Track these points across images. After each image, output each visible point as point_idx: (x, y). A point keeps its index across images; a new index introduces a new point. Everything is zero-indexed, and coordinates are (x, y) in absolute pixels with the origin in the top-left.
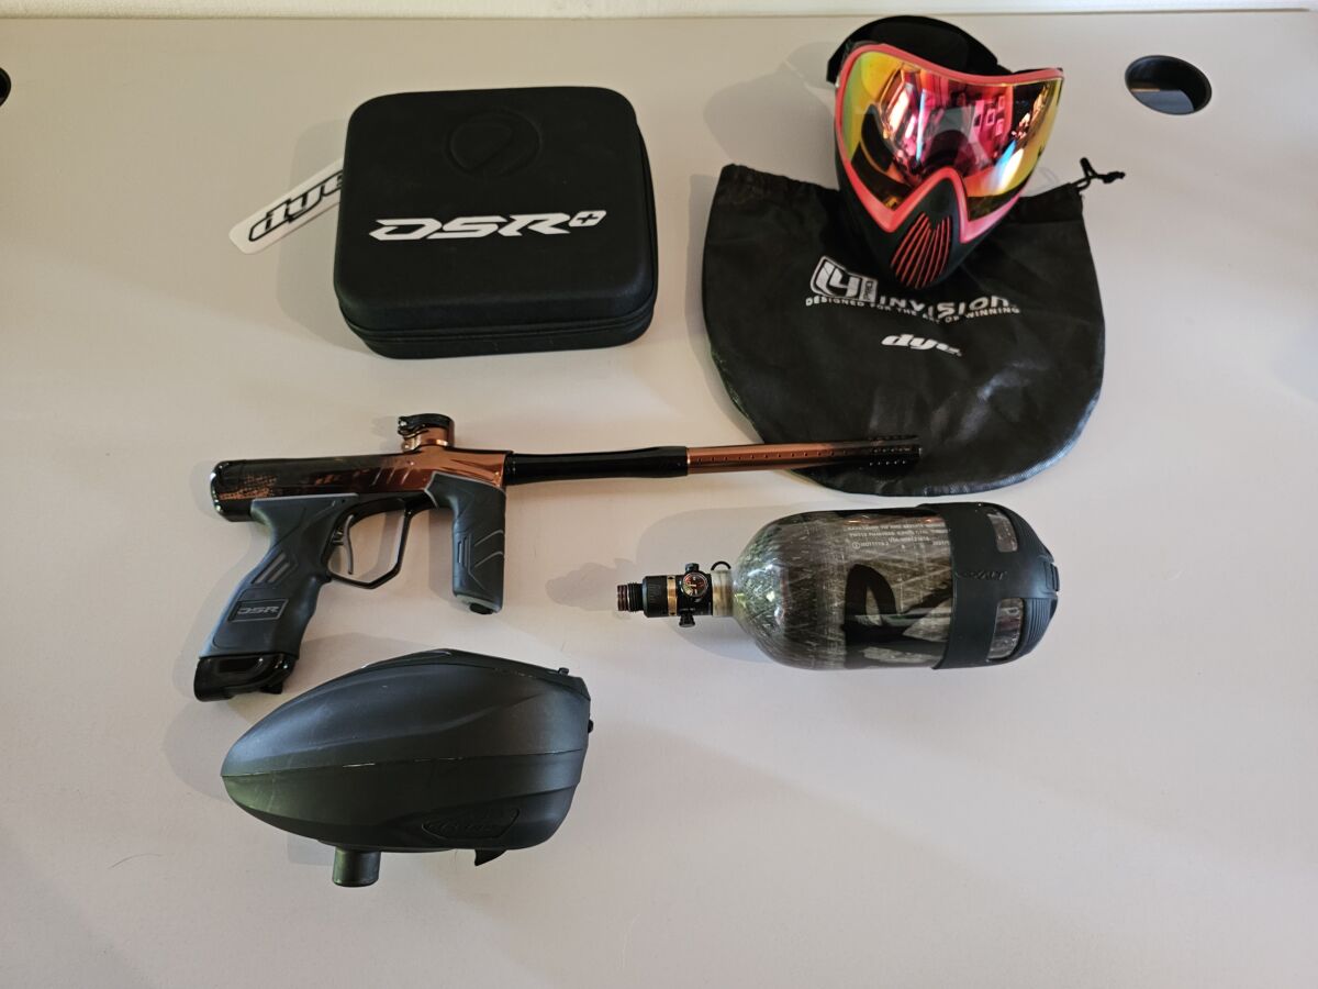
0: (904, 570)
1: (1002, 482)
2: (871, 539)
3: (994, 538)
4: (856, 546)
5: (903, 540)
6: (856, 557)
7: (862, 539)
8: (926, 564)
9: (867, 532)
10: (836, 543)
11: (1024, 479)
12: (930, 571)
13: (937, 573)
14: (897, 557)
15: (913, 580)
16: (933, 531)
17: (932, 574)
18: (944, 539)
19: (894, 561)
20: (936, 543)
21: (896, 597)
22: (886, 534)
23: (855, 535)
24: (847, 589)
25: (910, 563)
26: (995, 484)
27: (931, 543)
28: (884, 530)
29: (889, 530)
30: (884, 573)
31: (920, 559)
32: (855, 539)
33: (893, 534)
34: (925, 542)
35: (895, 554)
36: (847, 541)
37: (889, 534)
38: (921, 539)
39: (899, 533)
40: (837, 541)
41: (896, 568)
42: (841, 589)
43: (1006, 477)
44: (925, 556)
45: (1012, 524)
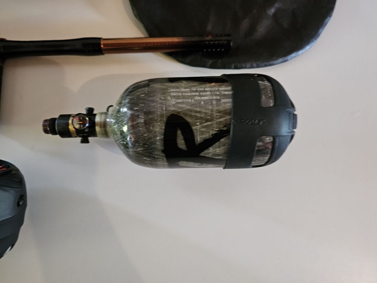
0: (201, 118)
1: (274, 62)
2: (184, 97)
3: (260, 98)
4: (173, 102)
5: (203, 98)
6: (173, 109)
7: (178, 97)
8: (215, 114)
9: (182, 92)
10: (161, 99)
11: (286, 61)
12: (217, 119)
13: (221, 120)
14: (198, 109)
15: (206, 124)
16: (223, 93)
17: (219, 120)
18: (229, 98)
19: (196, 112)
20: (223, 101)
21: (195, 134)
22: (193, 94)
23: (175, 94)
24: (165, 130)
25: (205, 113)
26: (271, 63)
27: (220, 100)
28: (193, 91)
29: (196, 91)
30: (189, 119)
31: (212, 111)
32: (174, 96)
33: (198, 94)
34: (217, 100)
35: (196, 107)
36: (169, 98)
37: (196, 94)
38: (214, 98)
39: (201, 94)
40: (162, 98)
41: (196, 116)
42: (161, 129)
43: (277, 59)
44: (216, 108)
45: (273, 89)
